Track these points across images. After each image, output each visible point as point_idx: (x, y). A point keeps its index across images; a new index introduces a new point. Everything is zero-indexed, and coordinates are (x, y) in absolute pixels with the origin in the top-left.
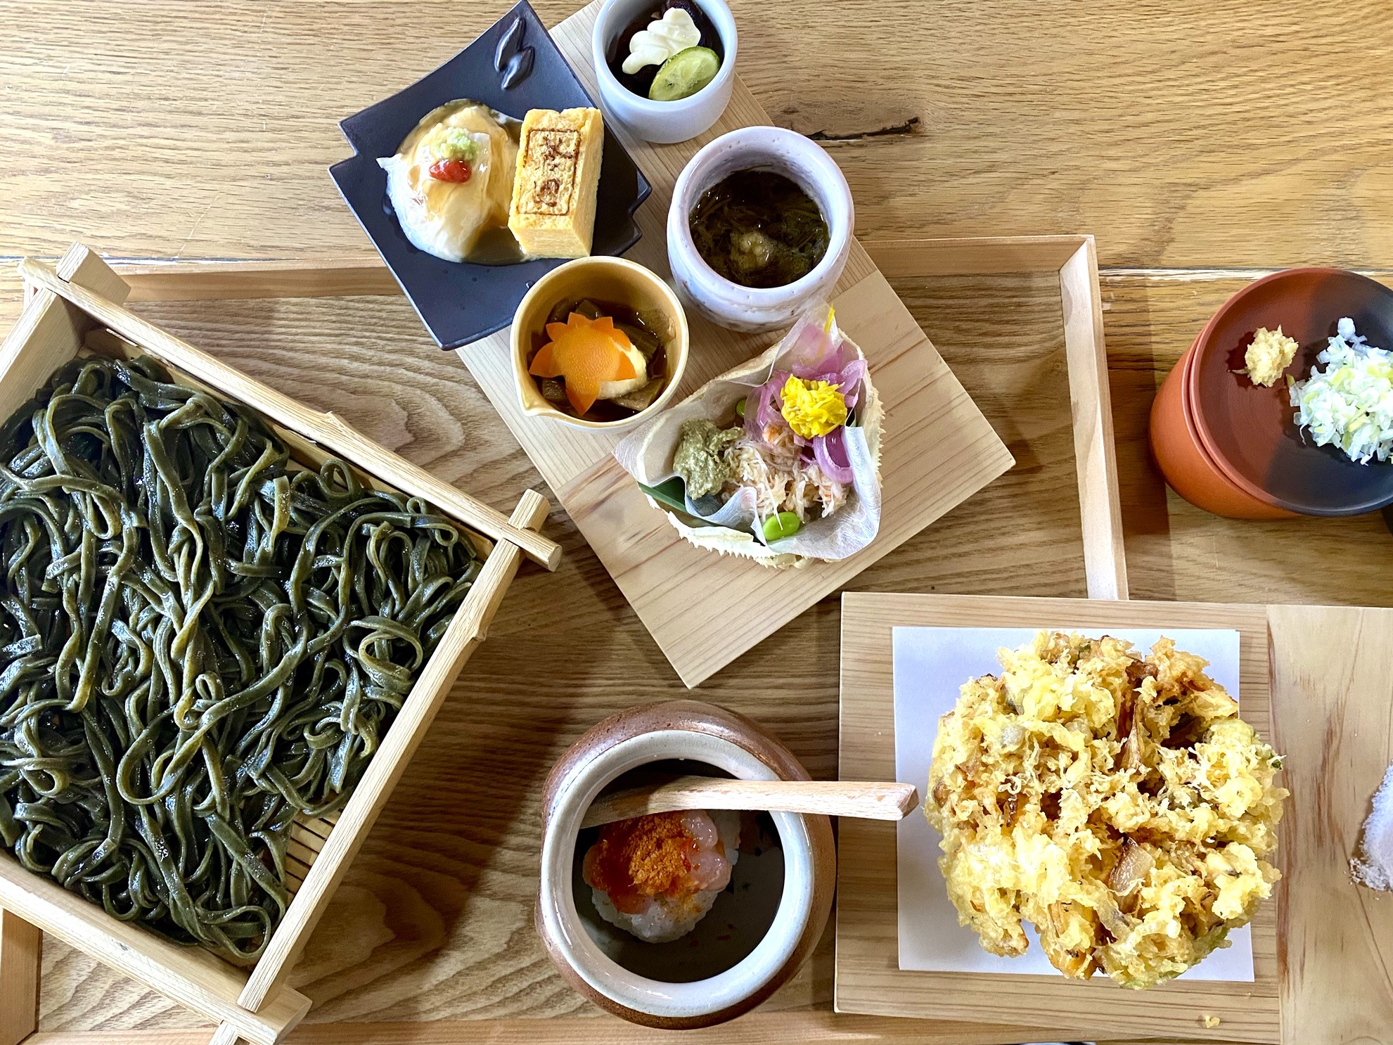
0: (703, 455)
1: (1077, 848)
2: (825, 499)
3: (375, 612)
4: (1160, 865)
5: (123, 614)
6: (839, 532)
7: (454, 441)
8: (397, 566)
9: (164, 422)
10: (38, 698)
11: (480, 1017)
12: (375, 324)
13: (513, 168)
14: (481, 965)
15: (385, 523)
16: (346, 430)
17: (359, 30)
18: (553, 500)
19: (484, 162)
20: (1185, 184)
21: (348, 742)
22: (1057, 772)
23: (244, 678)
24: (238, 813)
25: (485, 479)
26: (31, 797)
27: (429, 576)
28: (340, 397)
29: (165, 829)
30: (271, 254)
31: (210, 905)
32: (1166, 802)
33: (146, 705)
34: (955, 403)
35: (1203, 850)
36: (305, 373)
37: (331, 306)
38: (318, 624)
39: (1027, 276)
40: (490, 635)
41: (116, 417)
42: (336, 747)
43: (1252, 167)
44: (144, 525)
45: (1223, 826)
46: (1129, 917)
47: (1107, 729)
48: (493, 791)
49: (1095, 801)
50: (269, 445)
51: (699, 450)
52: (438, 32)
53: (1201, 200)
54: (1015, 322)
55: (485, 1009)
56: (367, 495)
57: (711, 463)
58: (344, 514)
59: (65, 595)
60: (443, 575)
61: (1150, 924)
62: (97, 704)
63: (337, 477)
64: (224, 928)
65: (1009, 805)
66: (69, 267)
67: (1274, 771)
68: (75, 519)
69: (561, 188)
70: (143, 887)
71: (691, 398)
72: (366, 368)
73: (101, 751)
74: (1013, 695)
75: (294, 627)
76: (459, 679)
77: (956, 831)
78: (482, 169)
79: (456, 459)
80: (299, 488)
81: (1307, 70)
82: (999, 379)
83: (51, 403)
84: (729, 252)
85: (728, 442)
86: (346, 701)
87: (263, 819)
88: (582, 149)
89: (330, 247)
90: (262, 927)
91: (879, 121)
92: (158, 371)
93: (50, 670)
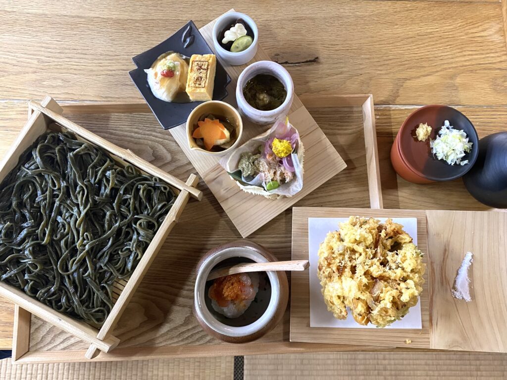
0: (248, 163)
1: (361, 282)
2: (286, 177)
3: (142, 213)
4: (386, 287)
5: (60, 214)
6: (291, 187)
7: (168, 159)
8: (149, 198)
9: (75, 152)
10: (32, 240)
11: (175, 345)
12: (143, 122)
13: (187, 73)
14: (176, 328)
15: (146, 185)
16: (133, 155)
17: (138, 28)
18: (200, 178)
19: (178, 71)
20: (403, 78)
21: (133, 254)
22: (355, 259)
23: (100, 234)
24: (97, 278)
25: (178, 172)
26: (30, 272)
27: (160, 201)
28: (131, 145)
29: (73, 283)
30: (109, 99)
31: (87, 307)
32: (388, 268)
33: (67, 243)
34: (328, 147)
35: (399, 282)
36: (120, 137)
37: (129, 116)
38: (124, 217)
39: (352, 107)
40: (180, 221)
41: (59, 151)
42: (129, 256)
43: (423, 74)
44: (68, 185)
45: (405, 275)
46: (376, 303)
47: (371, 246)
48: (180, 272)
49: (366, 268)
50: (108, 160)
51: (246, 161)
52: (164, 29)
53: (408, 84)
54: (348, 122)
55: (177, 342)
56: (140, 176)
57: (250, 165)
58: (132, 182)
59: (42, 208)
60: (164, 201)
61: (382, 305)
62: (52, 242)
63: (130, 170)
64: (92, 315)
65: (341, 270)
66: (45, 103)
67: (421, 258)
68: (45, 183)
69: (203, 79)
70: (66, 301)
71: (244, 145)
72: (140, 136)
73: (53, 258)
74: (342, 237)
75: (116, 218)
76: (169, 236)
77: (325, 279)
78: (178, 73)
79: (169, 165)
80: (118, 173)
81: (441, 43)
82: (342, 140)
83: (38, 146)
84: (256, 100)
85: (256, 159)
86: (132, 241)
87: (105, 280)
88: (209, 67)
89: (128, 97)
90: (104, 315)
91: (305, 58)
92: (72, 136)
93: (37, 231)
